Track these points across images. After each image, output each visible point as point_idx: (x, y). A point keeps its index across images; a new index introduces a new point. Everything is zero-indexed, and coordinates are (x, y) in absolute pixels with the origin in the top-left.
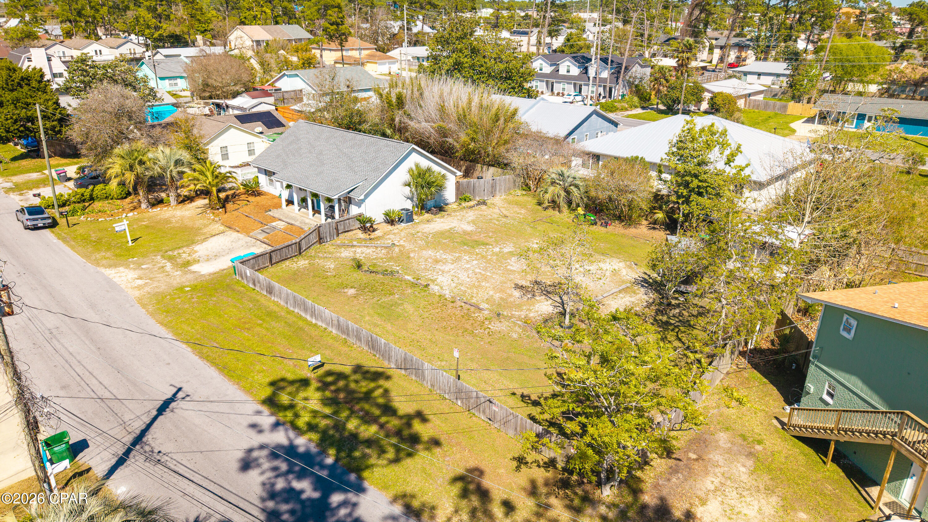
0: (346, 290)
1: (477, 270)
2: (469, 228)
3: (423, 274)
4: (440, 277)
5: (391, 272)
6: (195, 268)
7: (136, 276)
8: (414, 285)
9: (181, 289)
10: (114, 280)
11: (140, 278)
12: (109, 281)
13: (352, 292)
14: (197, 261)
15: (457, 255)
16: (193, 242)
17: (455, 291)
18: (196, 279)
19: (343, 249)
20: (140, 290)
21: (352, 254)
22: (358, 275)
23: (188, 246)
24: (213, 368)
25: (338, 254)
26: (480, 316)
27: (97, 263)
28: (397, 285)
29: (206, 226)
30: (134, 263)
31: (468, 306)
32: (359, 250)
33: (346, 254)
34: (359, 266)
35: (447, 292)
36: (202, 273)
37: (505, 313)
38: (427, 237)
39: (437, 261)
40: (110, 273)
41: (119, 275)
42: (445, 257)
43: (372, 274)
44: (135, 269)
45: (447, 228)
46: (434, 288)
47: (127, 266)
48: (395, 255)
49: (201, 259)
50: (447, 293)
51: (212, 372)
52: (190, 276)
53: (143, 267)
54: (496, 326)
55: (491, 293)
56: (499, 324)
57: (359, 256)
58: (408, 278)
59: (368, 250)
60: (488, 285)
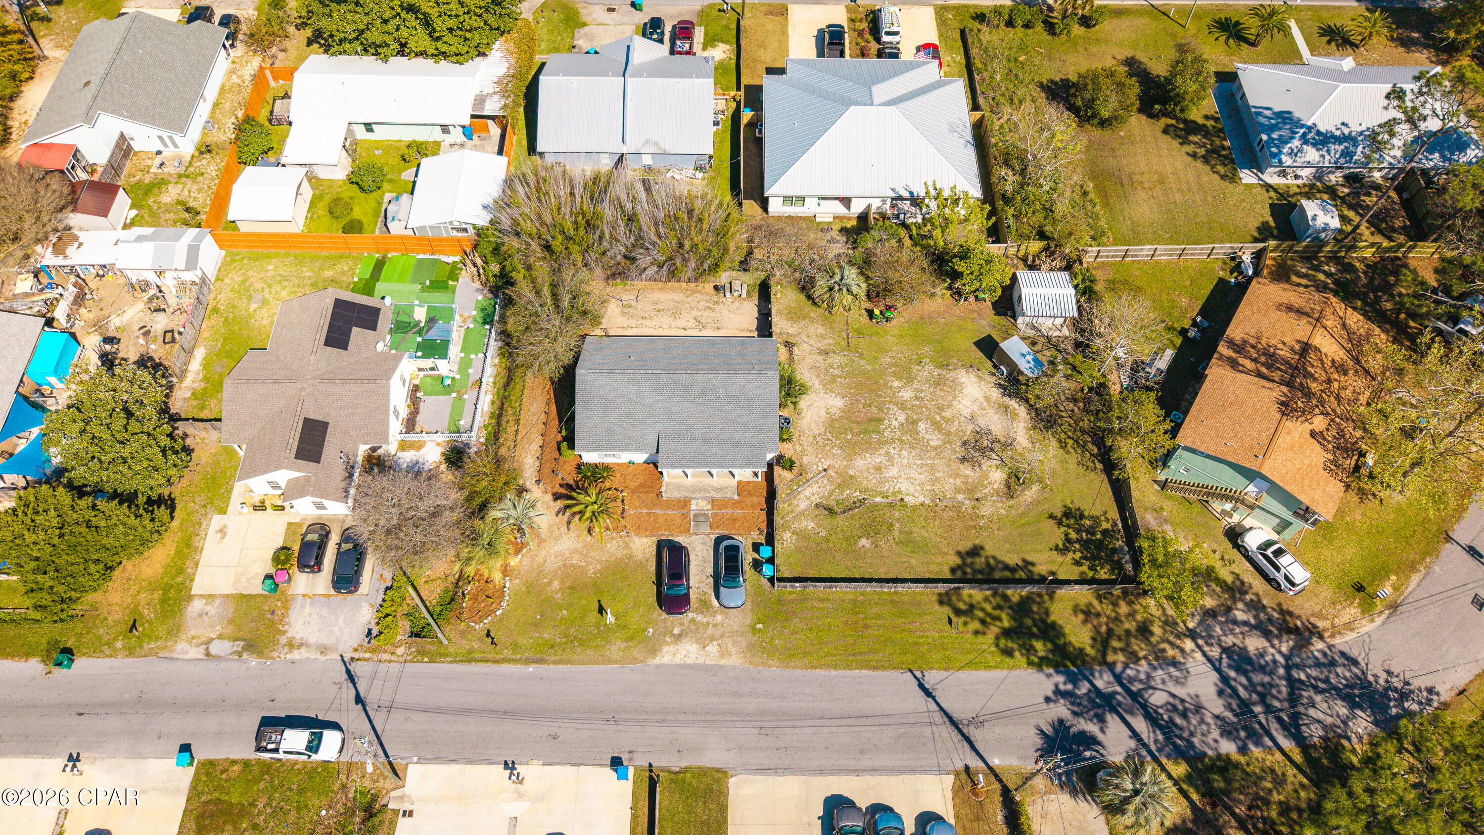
0: (860, 543)
1: (918, 462)
3: (885, 489)
4: (899, 485)
5: (860, 502)
7: (696, 646)
8: (891, 505)
9: (755, 630)
11: (704, 645)
12: (687, 666)
13: (865, 542)
15: (882, 451)
17: (925, 493)
19: (796, 501)
20: (730, 655)
21: (808, 501)
22: (841, 521)
25: (799, 508)
26: (966, 508)
27: (635, 660)
28: (881, 512)
30: (660, 635)
31: (951, 503)
32: (807, 493)
33: (803, 504)
34: (831, 511)
35: (922, 498)
37: (979, 495)
38: (830, 439)
39: (878, 469)
40: (667, 659)
41: (679, 655)
42: (878, 460)
43: (851, 512)
44: (677, 640)
45: (825, 414)
46: (909, 499)
47: (666, 643)
48: (839, 480)
50: (924, 500)
52: (735, 613)
53: (676, 632)
54: (986, 510)
55: (951, 481)
56: (985, 509)
57: (816, 499)
58: (878, 499)
59: (815, 488)
60: (941, 474)
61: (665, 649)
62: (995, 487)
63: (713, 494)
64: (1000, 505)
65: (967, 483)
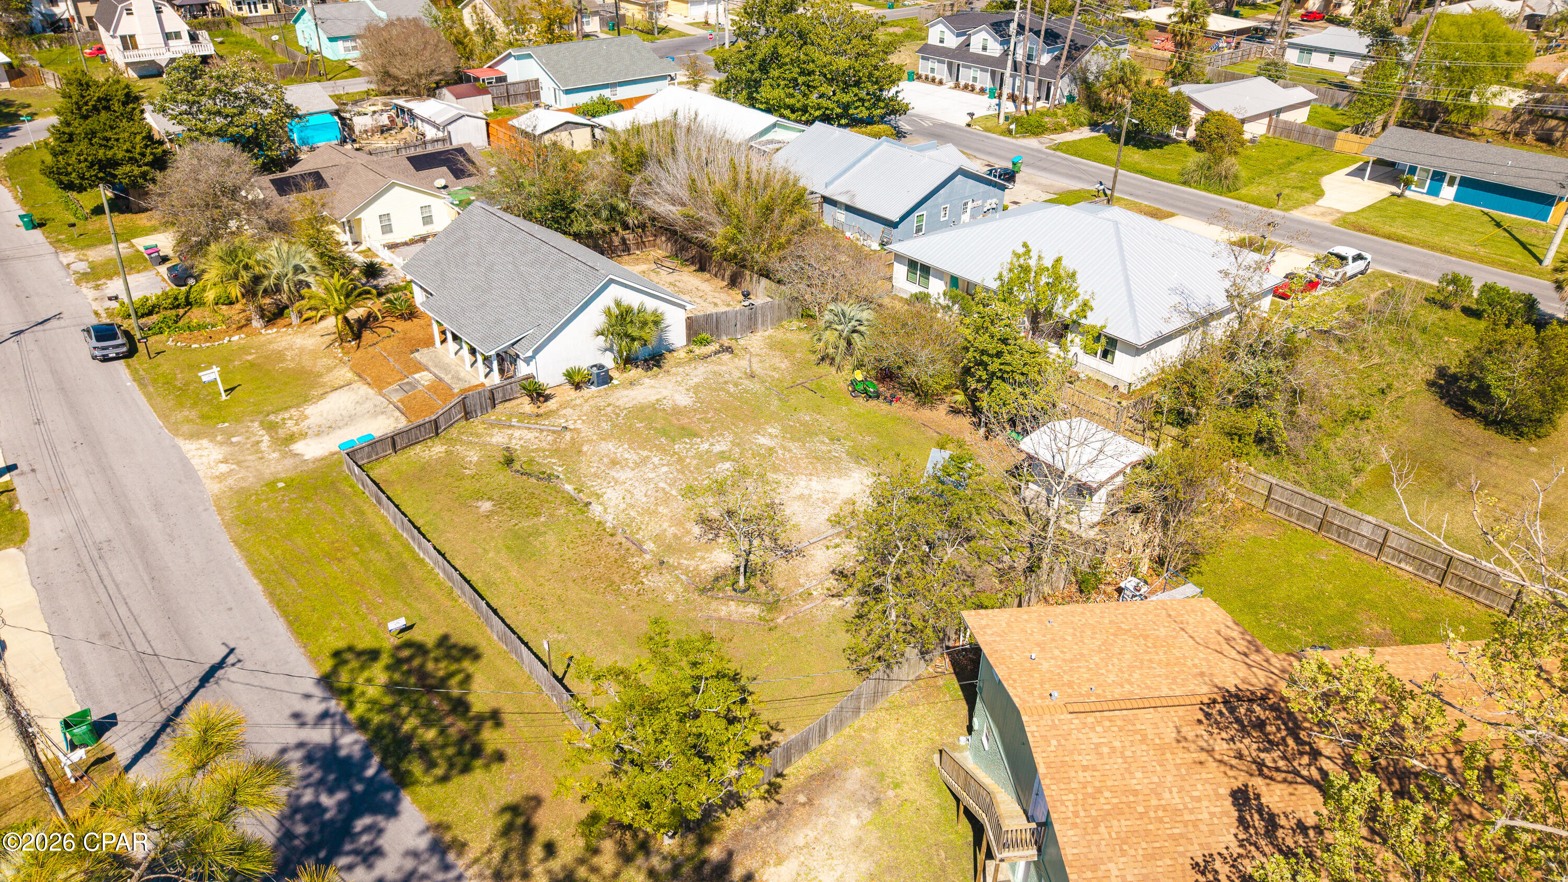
0: (480, 503)
1: (662, 485)
2: (683, 400)
3: (590, 484)
4: (609, 491)
5: (549, 476)
6: (298, 447)
7: (221, 457)
8: (571, 501)
9: (272, 484)
10: (193, 462)
11: (225, 461)
12: (185, 462)
13: (486, 506)
14: (303, 435)
15: (645, 453)
16: (306, 400)
17: (622, 516)
18: (296, 468)
19: (496, 430)
20: (220, 482)
21: (506, 440)
22: (504, 477)
23: (298, 406)
24: (281, 620)
25: (488, 439)
26: (637, 562)
27: (175, 431)
28: (550, 499)
29: (330, 370)
30: (223, 432)
31: (629, 544)
32: (517, 433)
33: (499, 438)
34: (509, 462)
35: (610, 518)
36: (306, 458)
37: (671, 561)
38: (618, 415)
39: (614, 463)
40: (189, 447)
41: (200, 452)
42: (626, 456)
43: (525, 477)
44: (221, 444)
45: (653, 398)
46: (596, 510)
47: (212, 439)
48: (563, 446)
49: (310, 432)
50: (610, 521)
51: (279, 626)
52: (289, 462)
53: (234, 440)
54: (653, 581)
55: (665, 525)
56: (657, 578)
57: (514, 444)
58: (569, 488)
59: (530, 435)
60: (665, 511)
61: (205, 442)
62: (703, 567)
63: (447, 379)
64: (678, 588)
65: (679, 538)
